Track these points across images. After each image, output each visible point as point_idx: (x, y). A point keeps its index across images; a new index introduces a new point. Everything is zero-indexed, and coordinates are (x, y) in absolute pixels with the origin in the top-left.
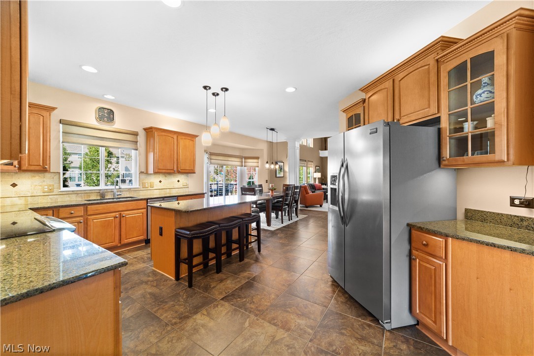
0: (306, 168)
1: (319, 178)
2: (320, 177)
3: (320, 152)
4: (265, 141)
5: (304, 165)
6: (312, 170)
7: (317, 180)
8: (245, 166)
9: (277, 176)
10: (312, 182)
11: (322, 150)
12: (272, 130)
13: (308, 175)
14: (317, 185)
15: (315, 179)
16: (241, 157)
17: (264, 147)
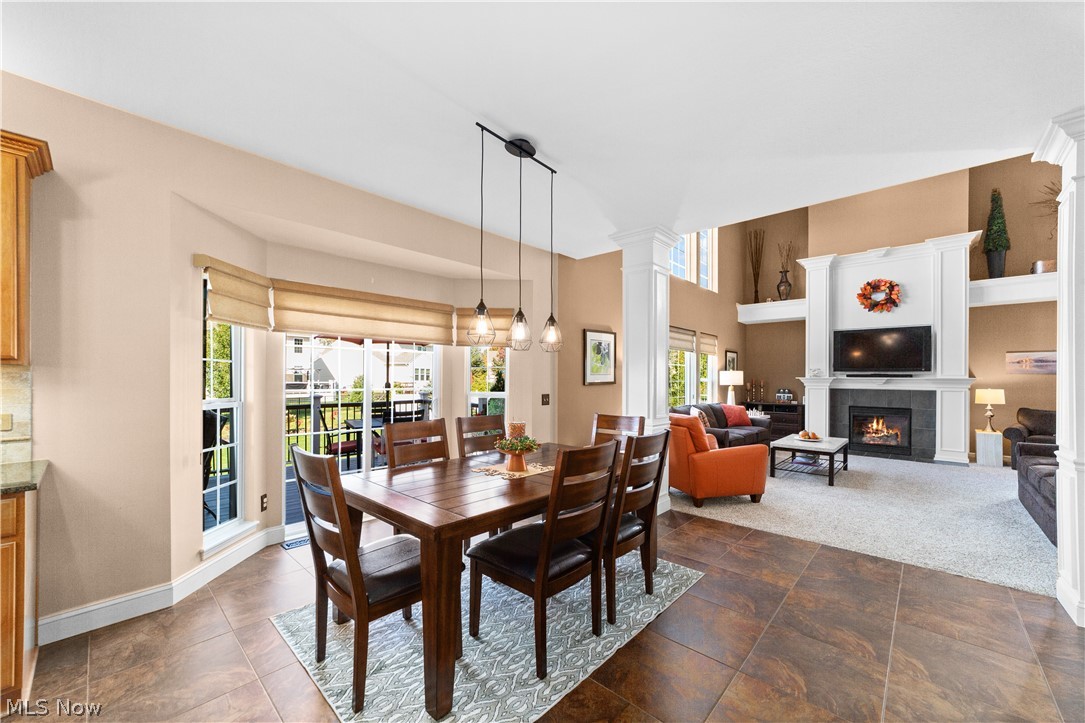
0: (694, 355)
1: (736, 388)
2: (741, 383)
3: (740, 308)
4: (541, 252)
5: (688, 345)
6: (714, 361)
7: (731, 395)
8: (460, 343)
9: (590, 379)
10: (712, 399)
11: (745, 302)
12: (521, 147)
13: (702, 379)
14: (730, 408)
15: (724, 390)
16: (446, 311)
17: (539, 277)
